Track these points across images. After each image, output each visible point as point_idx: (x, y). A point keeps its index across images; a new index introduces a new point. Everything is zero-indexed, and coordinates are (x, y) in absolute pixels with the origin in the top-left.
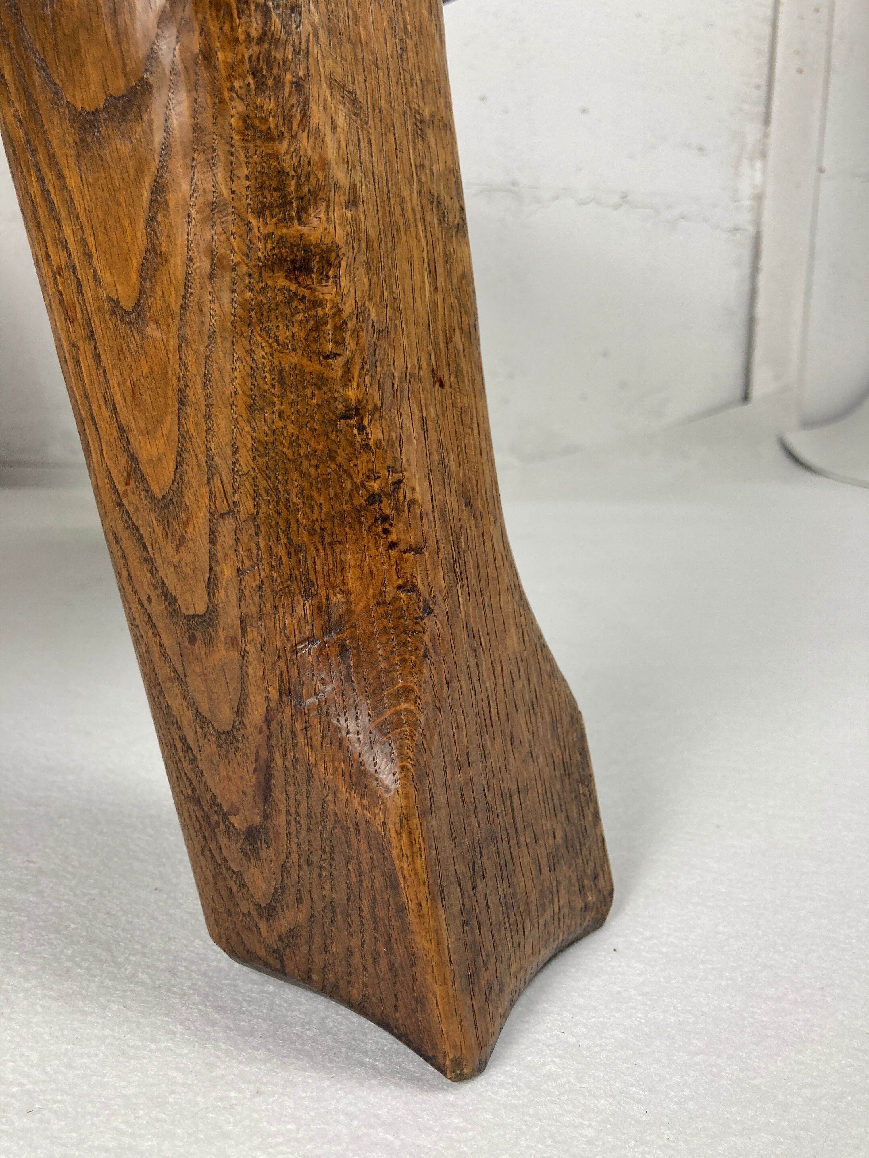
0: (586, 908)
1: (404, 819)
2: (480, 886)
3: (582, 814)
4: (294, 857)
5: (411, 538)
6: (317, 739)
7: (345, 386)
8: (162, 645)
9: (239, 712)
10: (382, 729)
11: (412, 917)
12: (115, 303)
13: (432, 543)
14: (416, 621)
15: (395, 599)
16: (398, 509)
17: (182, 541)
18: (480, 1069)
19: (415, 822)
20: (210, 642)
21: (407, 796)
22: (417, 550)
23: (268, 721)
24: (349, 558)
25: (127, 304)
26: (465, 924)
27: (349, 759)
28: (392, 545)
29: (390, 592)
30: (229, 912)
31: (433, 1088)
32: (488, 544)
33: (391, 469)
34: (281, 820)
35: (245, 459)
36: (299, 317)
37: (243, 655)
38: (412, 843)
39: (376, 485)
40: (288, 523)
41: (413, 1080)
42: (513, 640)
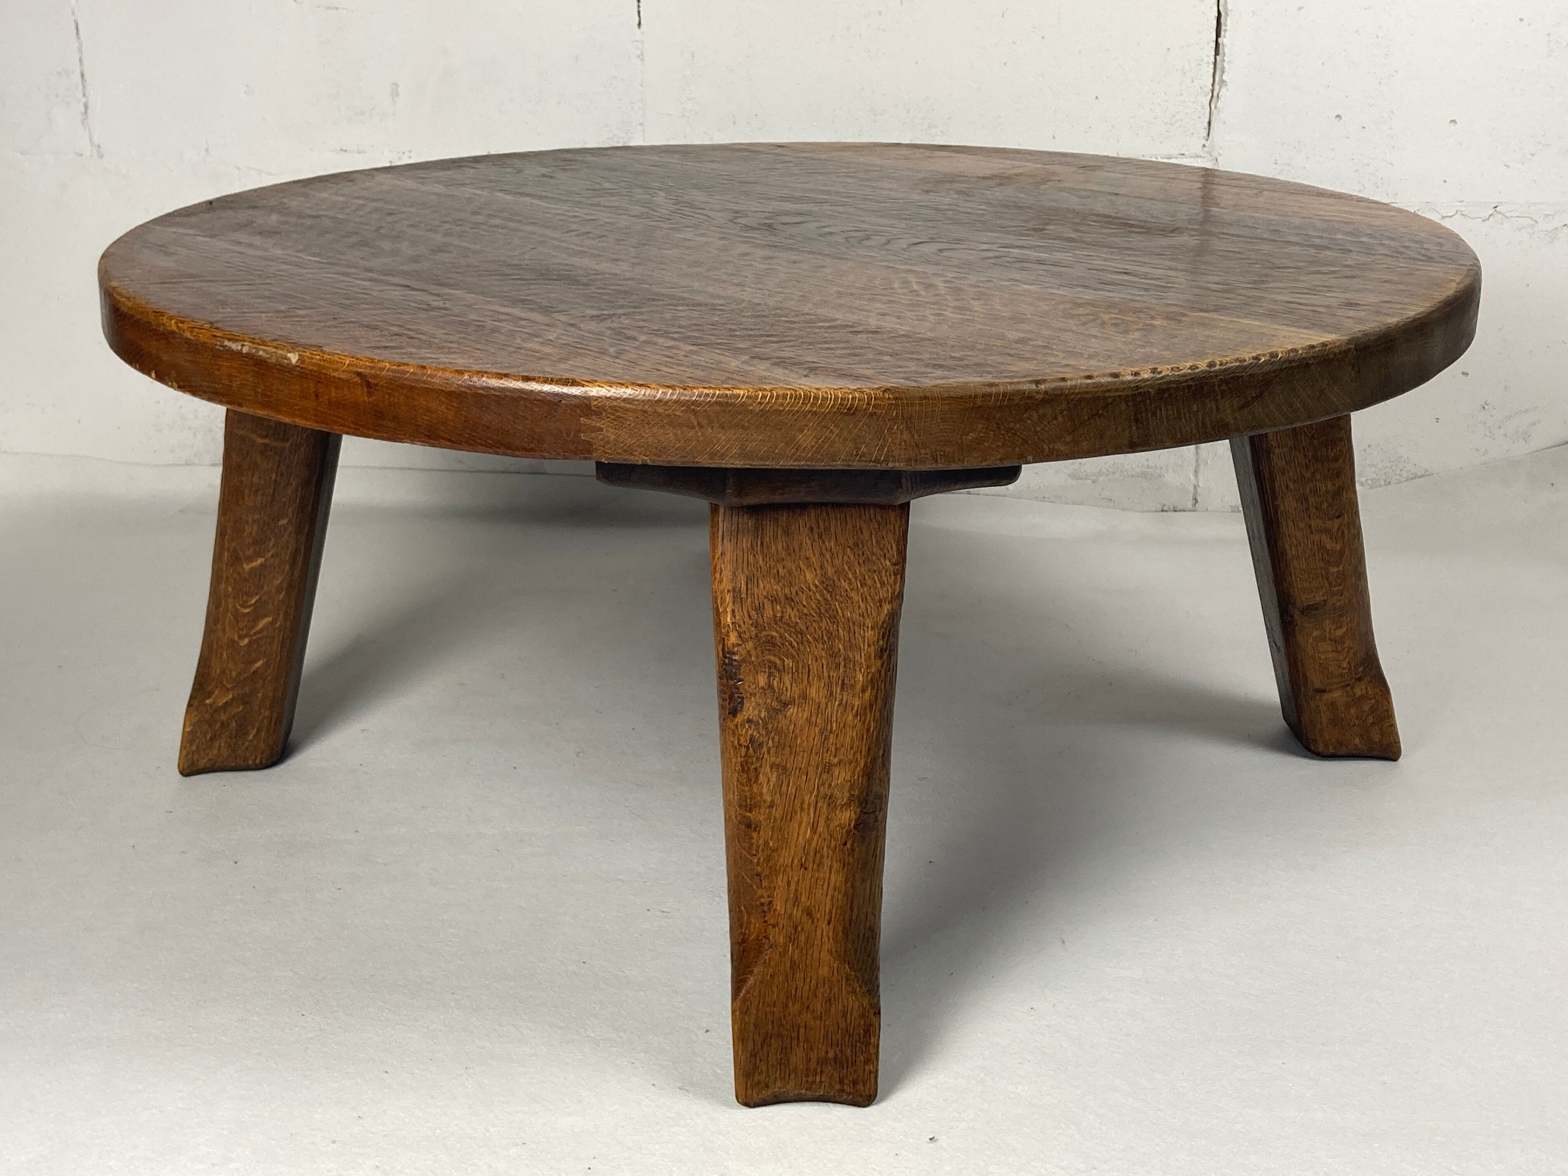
28: (765, 921)
33: (769, 896)
39: (762, 901)
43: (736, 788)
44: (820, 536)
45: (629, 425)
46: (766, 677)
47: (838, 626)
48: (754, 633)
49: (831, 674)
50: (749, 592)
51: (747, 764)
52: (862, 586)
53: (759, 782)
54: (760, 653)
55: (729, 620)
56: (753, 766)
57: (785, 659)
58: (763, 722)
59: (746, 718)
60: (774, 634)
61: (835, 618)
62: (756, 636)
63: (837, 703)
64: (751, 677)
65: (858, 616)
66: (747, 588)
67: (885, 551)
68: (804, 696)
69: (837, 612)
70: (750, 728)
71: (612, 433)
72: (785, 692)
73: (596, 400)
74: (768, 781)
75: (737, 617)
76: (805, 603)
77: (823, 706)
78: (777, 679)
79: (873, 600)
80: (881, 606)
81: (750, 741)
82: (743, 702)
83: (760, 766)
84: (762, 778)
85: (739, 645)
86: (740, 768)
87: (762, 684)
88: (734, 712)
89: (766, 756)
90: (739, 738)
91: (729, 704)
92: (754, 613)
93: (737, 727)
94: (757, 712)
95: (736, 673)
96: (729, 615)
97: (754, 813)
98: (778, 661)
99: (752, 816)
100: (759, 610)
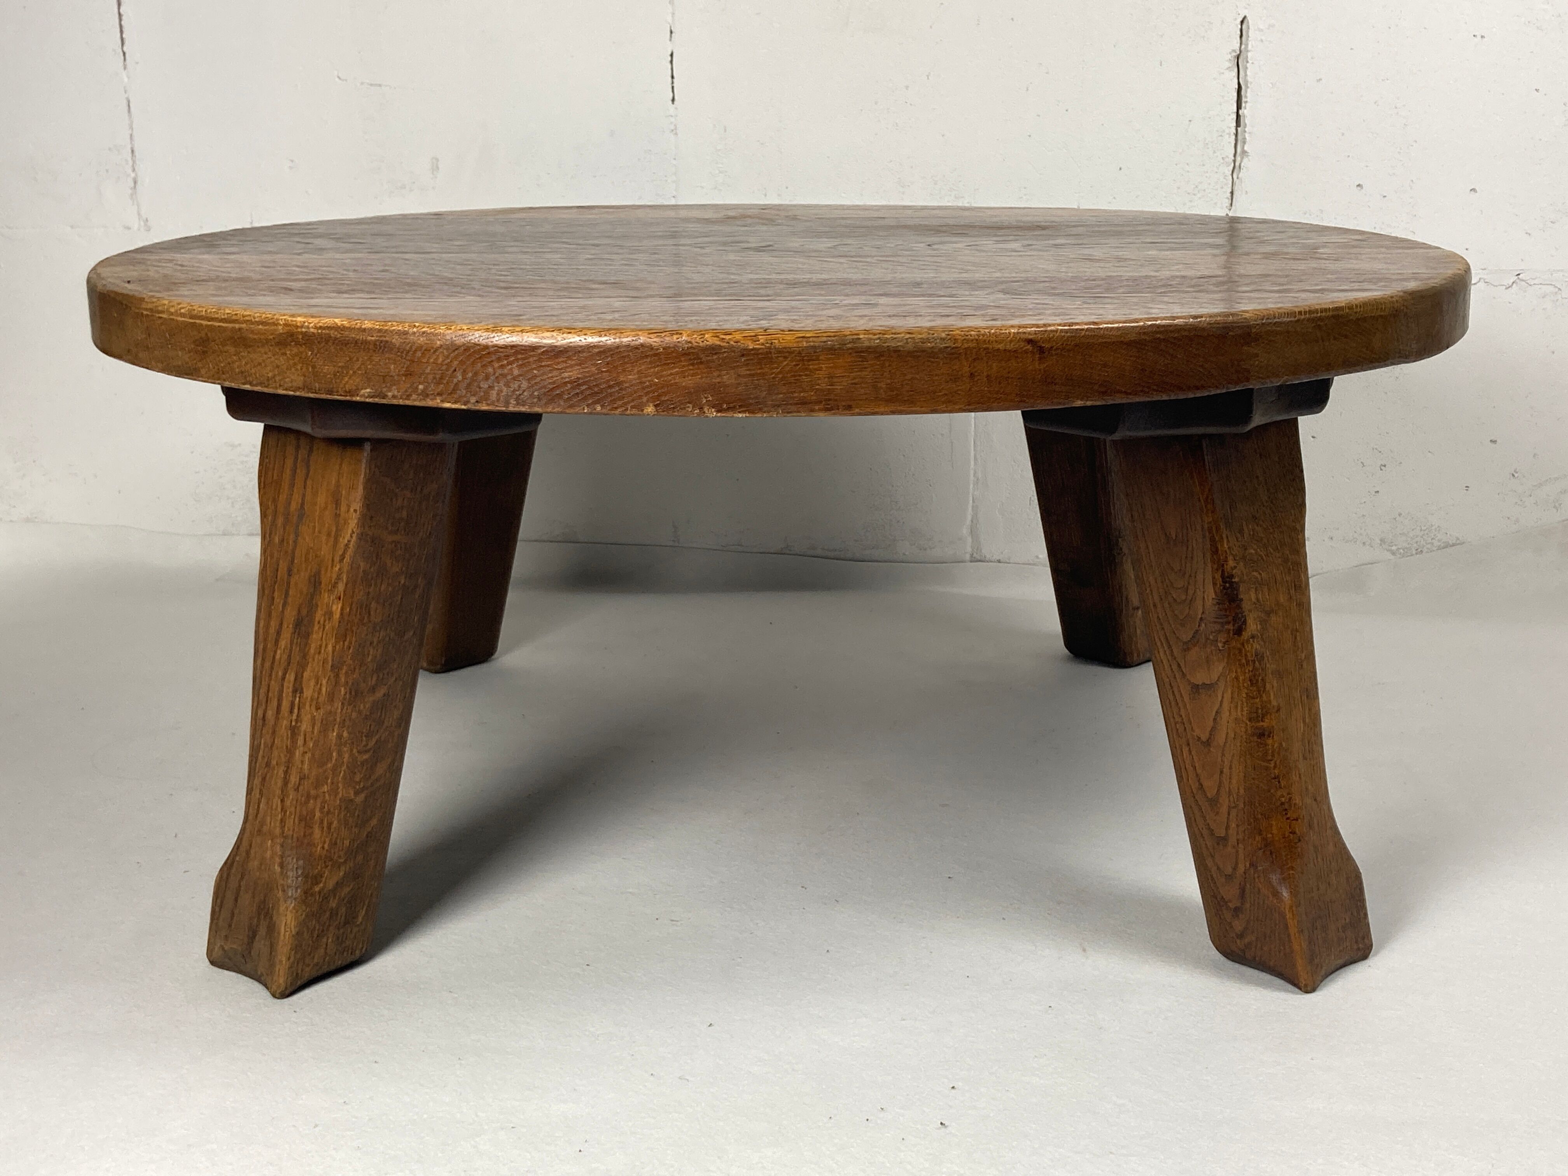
0: (1359, 949)
1: (1291, 907)
2: (1315, 931)
3: (1358, 913)
4: (1252, 918)
5: (1295, 816)
6: (1262, 880)
7: (1274, 769)
8: (1206, 844)
9: (1235, 869)
10: (1284, 879)
11: (1292, 938)
12: (1199, 738)
13: (1301, 817)
14: (1296, 843)
15: (1289, 836)
16: (1290, 806)
17: (1217, 813)
18: (1313, 990)
19: (1294, 909)
20: (1225, 846)
21: (1292, 900)
22: (1297, 820)
23: (1245, 873)
24: (1274, 823)
25: (1204, 739)
26: (1310, 943)
27: (1273, 887)
28: (1288, 819)
29: (1287, 835)
30: (1225, 937)
31: (1297, 994)
32: (1323, 813)
33: (1289, 794)
34: (1248, 905)
35: (1242, 791)
36: (1261, 749)
37: (1237, 852)
38: (1293, 915)
39: (1283, 799)
40: (1254, 811)
41: (1292, 992)
42: (1331, 847)
43: (1245, 704)
44: (1261, 456)
45: (1277, 347)
46: (1254, 592)
47: (1283, 535)
48: (1241, 554)
49: (1287, 579)
50: (1233, 517)
51: (1254, 678)
52: (1289, 495)
53: (1267, 690)
54: (1248, 571)
55: (1225, 546)
56: (1260, 678)
57: (1262, 573)
58: (1260, 635)
59: (1250, 634)
60: (1252, 551)
61: (1281, 527)
62: (1243, 556)
63: (1295, 603)
64: (1246, 595)
66: (1231, 514)
67: (1295, 460)
68: (1278, 603)
69: (1281, 522)
70: (1254, 643)
72: (1267, 603)
74: (1273, 688)
75: (1230, 542)
76: (1263, 519)
77: (1288, 607)
78: (1261, 592)
81: (1255, 655)
82: (1245, 619)
83: (1266, 675)
84: (1268, 686)
85: (1235, 567)
86: (1249, 683)
87: (1254, 600)
88: (1239, 632)
89: (1267, 665)
90: (1246, 655)
91: (1234, 625)
92: (1239, 535)
93: (1243, 645)
94: (1255, 626)
95: (1237, 595)
96: (1225, 541)
97: (1266, 720)
98: (1258, 576)
99: (1265, 724)
100: (1241, 531)
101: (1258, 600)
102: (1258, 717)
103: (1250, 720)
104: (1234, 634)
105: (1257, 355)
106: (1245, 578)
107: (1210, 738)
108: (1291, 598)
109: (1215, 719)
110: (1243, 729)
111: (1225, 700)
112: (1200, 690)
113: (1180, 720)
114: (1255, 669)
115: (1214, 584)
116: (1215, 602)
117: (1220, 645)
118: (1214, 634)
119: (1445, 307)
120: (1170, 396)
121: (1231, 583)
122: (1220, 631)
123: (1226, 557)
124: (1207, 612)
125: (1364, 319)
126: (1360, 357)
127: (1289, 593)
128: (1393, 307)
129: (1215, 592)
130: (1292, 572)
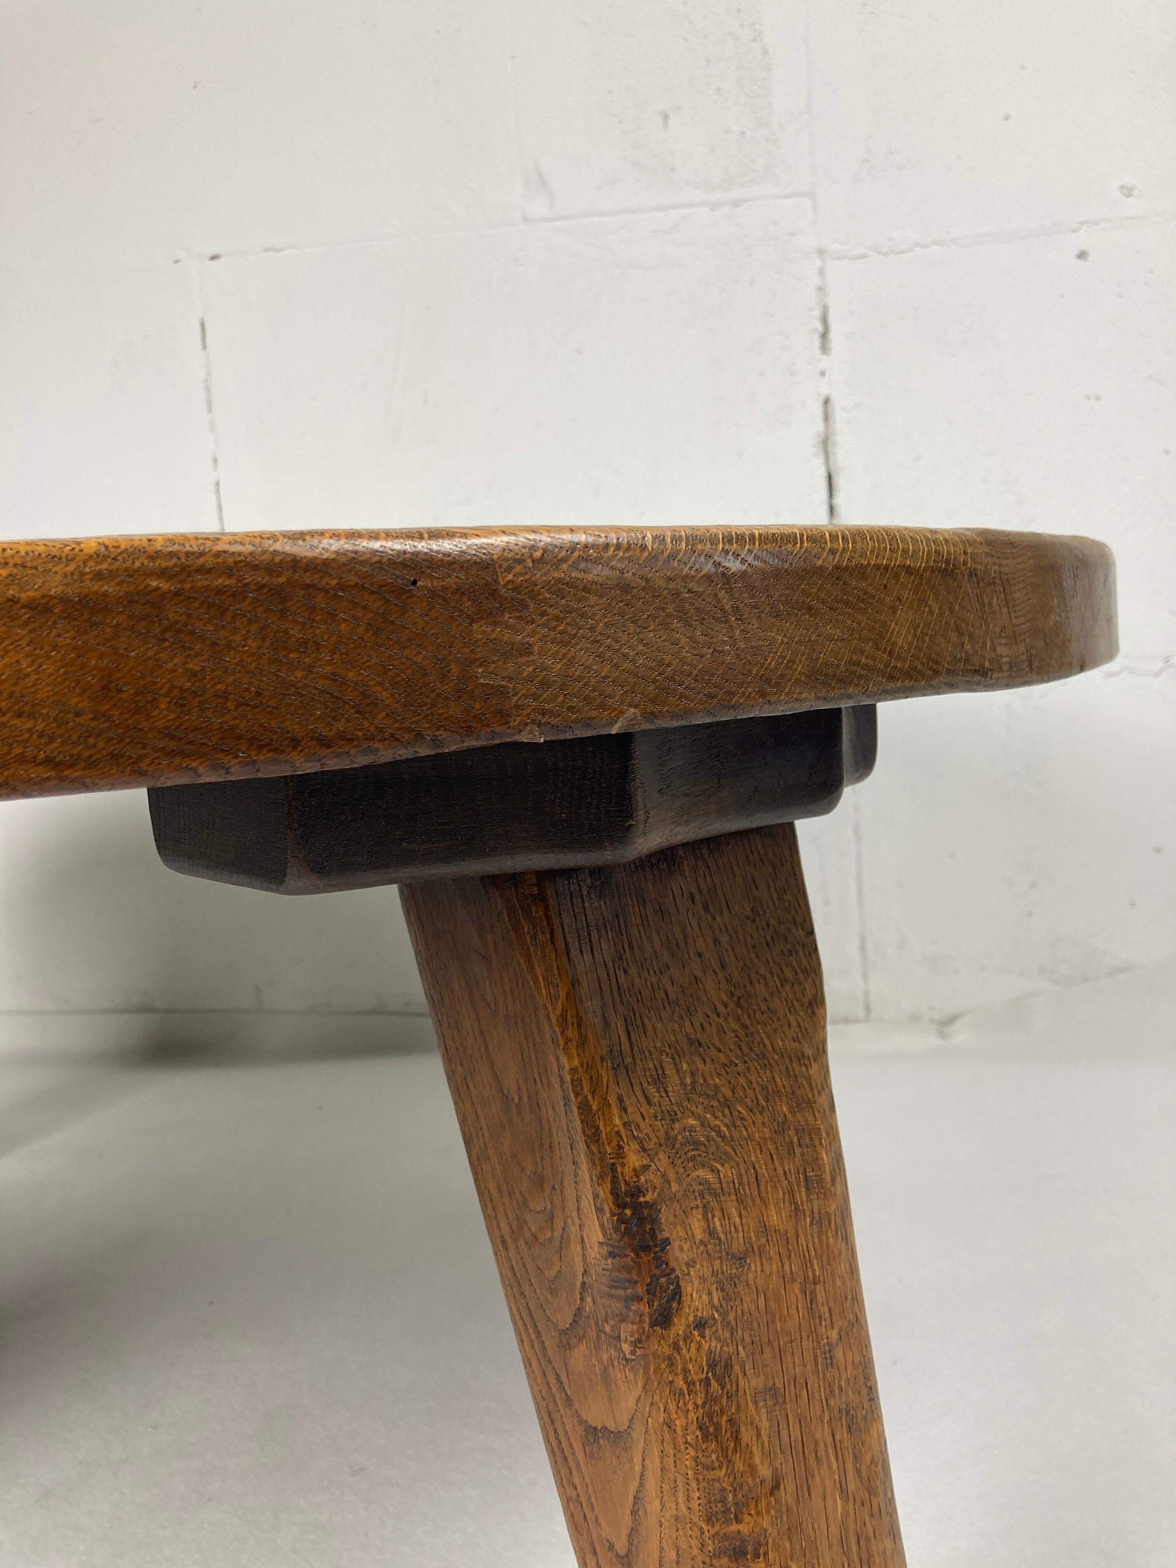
12: (612, 1545)
43: (694, 1485)
44: (706, 909)
45: (592, 629)
46: (700, 1217)
47: (772, 1072)
48: (661, 1134)
49: (786, 1169)
50: (636, 1049)
51: (711, 1419)
52: (782, 985)
53: (743, 1444)
54: (681, 1170)
55: (617, 1121)
56: (725, 1418)
57: (720, 1168)
58: (720, 1315)
59: (691, 1319)
60: (692, 1122)
61: (765, 1057)
62: (667, 1137)
63: (808, 1220)
64: (679, 1228)
65: (792, 1042)
66: (631, 1044)
67: (793, 911)
68: (765, 1229)
69: (765, 1045)
70: (704, 1337)
71: (554, 656)
72: (735, 1235)
73: (509, 569)
74: (759, 1435)
75: (630, 1110)
76: (718, 1044)
77: (791, 1234)
78: (718, 1213)
79: (802, 1005)
80: (813, 1012)
81: (709, 1366)
82: (678, 1286)
83: (738, 1408)
84: (746, 1434)
85: (646, 1168)
86: (698, 1433)
87: (699, 1234)
88: (664, 1319)
89: (742, 1383)
90: (686, 1371)
91: (650, 1304)
92: (652, 1090)
93: (676, 1347)
94: (705, 1297)
95: (653, 1233)
96: (615, 1111)
97: (747, 1518)
98: (710, 1177)
99: (744, 1528)
100: (659, 1081)
101: (711, 1233)
102: (726, 1511)
103: (709, 1520)
104: (652, 1325)
105: (526, 649)
106: (675, 1187)
107: (629, 1550)
108: (797, 1209)
109: (634, 1513)
110: (694, 1543)
111: (649, 1474)
112: (602, 1442)
113: (573, 1494)
114: (710, 1399)
115: (599, 1210)
116: (605, 1250)
117: (626, 1348)
118: (612, 1323)
119: (1068, 583)
120: (228, 771)
121: (637, 1208)
122: (623, 1319)
123: (620, 1147)
124: (593, 1272)
125: (861, 572)
126: (858, 663)
127: (793, 1201)
128: (937, 552)
129: (602, 1227)
130: (798, 1151)
